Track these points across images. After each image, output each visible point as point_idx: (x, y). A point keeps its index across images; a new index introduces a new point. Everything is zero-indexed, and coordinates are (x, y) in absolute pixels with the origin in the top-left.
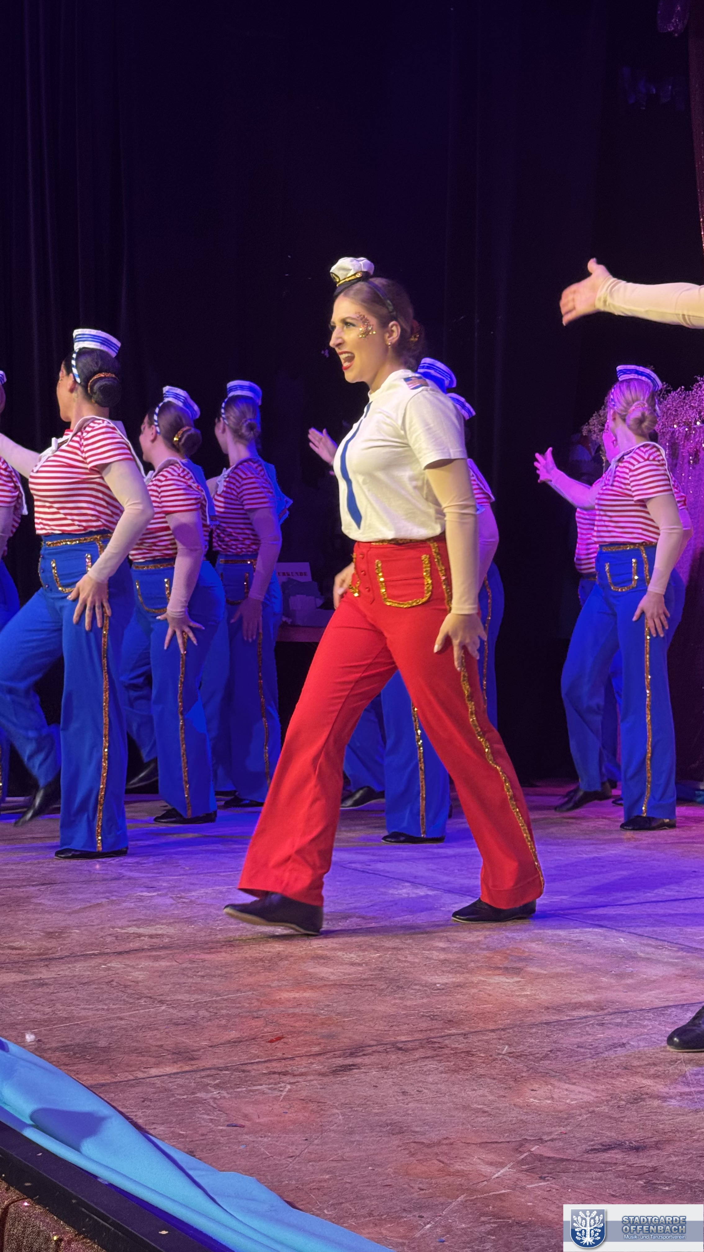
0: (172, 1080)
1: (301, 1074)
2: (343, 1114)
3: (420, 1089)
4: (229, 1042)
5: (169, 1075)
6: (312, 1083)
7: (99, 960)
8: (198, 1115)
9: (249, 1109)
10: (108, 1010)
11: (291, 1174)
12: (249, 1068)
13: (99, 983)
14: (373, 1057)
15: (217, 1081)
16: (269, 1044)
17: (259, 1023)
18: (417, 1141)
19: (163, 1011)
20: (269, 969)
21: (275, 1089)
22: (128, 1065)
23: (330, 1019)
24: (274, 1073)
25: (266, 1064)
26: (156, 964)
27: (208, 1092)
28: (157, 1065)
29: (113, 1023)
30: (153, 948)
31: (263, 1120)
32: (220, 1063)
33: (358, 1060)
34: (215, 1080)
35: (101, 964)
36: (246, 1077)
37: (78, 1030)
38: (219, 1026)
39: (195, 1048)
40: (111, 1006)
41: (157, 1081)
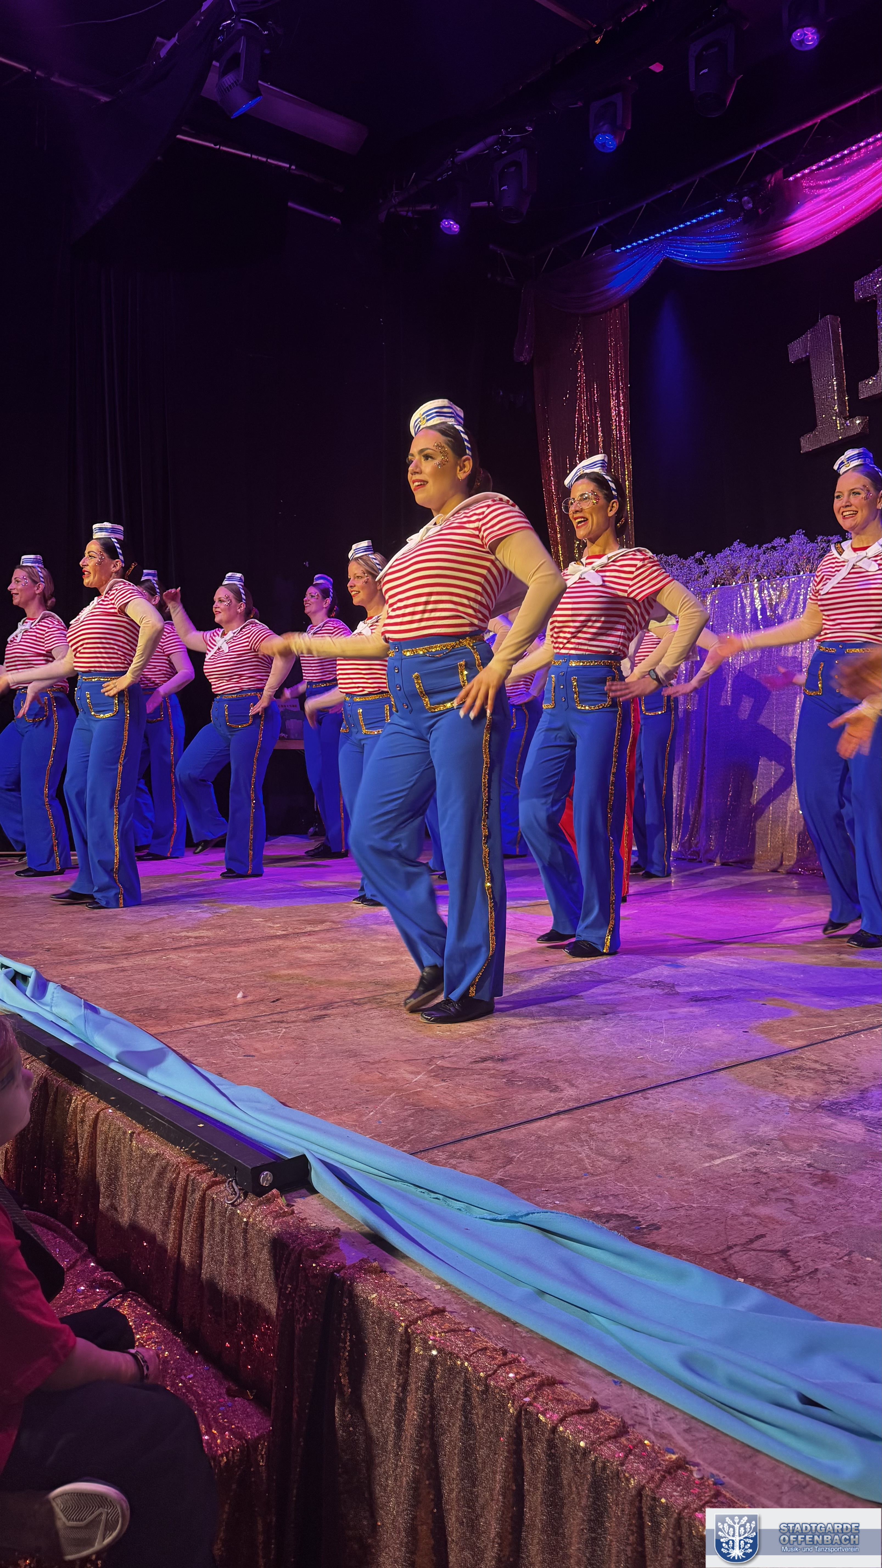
0: (208, 1028)
1: (293, 1022)
2: (319, 1046)
3: (368, 1028)
5: (206, 1026)
6: (299, 1027)
7: (161, 954)
8: (224, 1050)
9: (258, 1046)
10: (167, 985)
11: (285, 1085)
12: (258, 1019)
13: (161, 969)
14: (339, 1009)
15: (238, 1028)
16: (271, 1004)
17: (266, 990)
18: (365, 1060)
19: (203, 985)
20: (273, 956)
21: (275, 1032)
22: (179, 1020)
23: (311, 986)
24: (275, 1022)
25: (270, 1016)
26: (199, 955)
27: (231, 1035)
28: (198, 1019)
29: (170, 994)
30: (197, 945)
31: (266, 1052)
32: (239, 1016)
33: (329, 1012)
34: (236, 1027)
35: (162, 956)
36: (257, 1024)
37: (147, 999)
39: (224, 1008)
40: (169, 983)
41: (198, 1029)
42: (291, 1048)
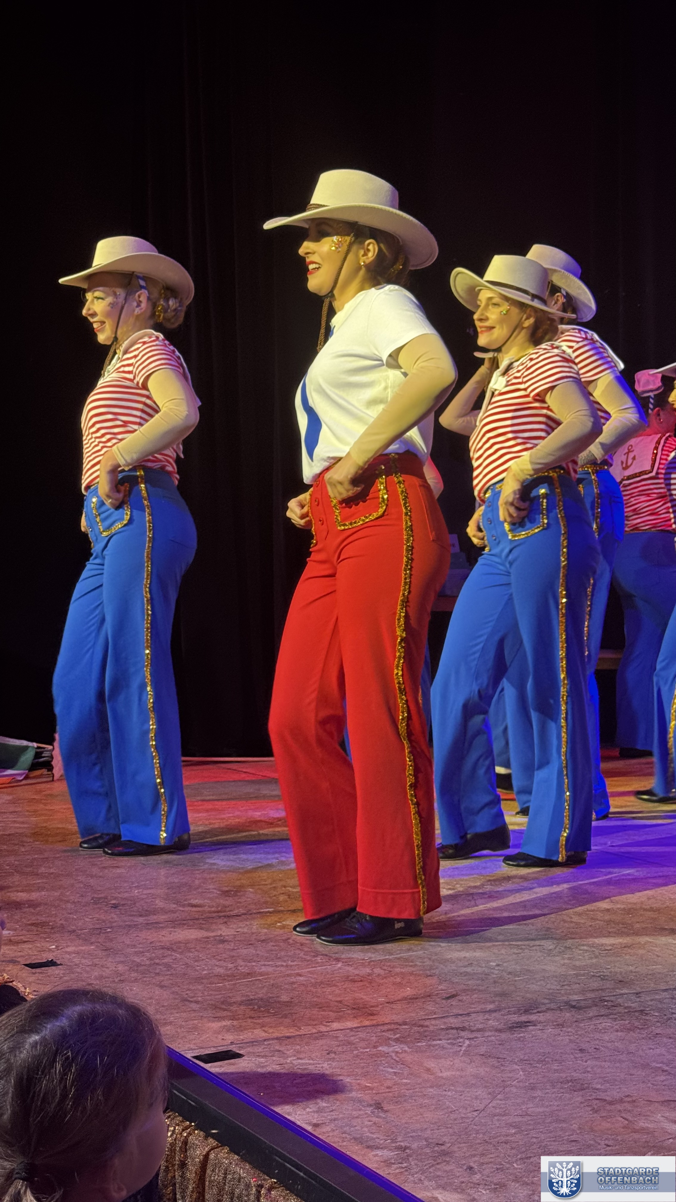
0: (353, 1033)
1: (479, 1030)
2: (524, 1070)
3: (597, 1047)
4: (405, 999)
5: (351, 1029)
6: (490, 1039)
7: (274, 918)
8: (381, 1068)
9: (431, 1064)
10: (287, 966)
12: (427, 1023)
13: (276, 941)
14: (548, 1015)
15: (398, 1036)
16: (444, 1001)
17: (434, 981)
18: (598, 1097)
19: (340, 968)
21: (454, 1044)
22: (310, 1019)
23: (501, 978)
24: (452, 1028)
25: (443, 1020)
27: (389, 1045)
28: (338, 1019)
29: (293, 979)
31: (445, 1074)
32: (398, 1018)
33: (533, 1018)
34: (395, 1035)
35: (277, 922)
36: (425, 1031)
37: (260, 986)
38: (394, 984)
39: (373, 1004)
40: (290, 963)
41: (340, 1034)
42: (482, 1071)
